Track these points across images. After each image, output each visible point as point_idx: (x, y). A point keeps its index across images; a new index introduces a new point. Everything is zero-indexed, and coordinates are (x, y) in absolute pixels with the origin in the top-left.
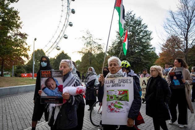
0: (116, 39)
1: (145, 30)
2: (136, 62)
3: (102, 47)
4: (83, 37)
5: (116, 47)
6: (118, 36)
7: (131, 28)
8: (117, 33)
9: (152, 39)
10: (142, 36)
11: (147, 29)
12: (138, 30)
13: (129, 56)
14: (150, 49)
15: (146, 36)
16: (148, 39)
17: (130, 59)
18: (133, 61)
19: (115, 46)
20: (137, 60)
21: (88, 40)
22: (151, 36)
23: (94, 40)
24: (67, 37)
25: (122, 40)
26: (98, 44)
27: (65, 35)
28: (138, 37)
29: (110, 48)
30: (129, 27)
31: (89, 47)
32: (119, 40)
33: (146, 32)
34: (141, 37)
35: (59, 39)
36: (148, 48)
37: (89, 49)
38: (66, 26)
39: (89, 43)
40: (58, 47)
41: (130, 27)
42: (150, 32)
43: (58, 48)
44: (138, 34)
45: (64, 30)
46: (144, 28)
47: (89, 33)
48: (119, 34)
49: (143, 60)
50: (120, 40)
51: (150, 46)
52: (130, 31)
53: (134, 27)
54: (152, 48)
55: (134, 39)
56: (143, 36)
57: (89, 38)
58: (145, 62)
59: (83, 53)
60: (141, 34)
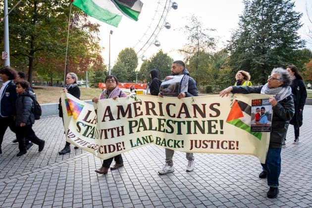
0: (238, 28)
1: (289, 10)
2: (269, 65)
3: (215, 42)
4: (187, 27)
5: (237, 41)
6: (243, 23)
7: (265, 8)
8: (241, 19)
9: (302, 25)
10: (283, 21)
11: (294, 9)
12: (276, 11)
13: (257, 56)
14: (296, 43)
15: (290, 21)
16: (293, 26)
17: (258, 61)
18: (263, 64)
19: (235, 40)
20: (271, 62)
21: (194, 31)
22: (299, 21)
23: (202, 32)
24: (169, 25)
25: (249, 30)
26: (210, 37)
27: (167, 23)
28: (276, 24)
29: (229, 43)
30: (262, 6)
31: (196, 42)
32: (243, 31)
33: (290, 14)
34: (281, 23)
35: (158, 29)
36: (293, 43)
37: (195, 46)
38: (167, 8)
39: (195, 37)
40: (156, 41)
41: (263, 8)
42: (298, 15)
43: (156, 44)
44: (277, 19)
45: (164, 15)
46: (288, 8)
47: (195, 19)
48: (244, 21)
49: (281, 62)
50: (245, 29)
51: (296, 38)
52: (262, 15)
53: (270, 7)
54: (300, 42)
55: (269, 28)
56: (285, 23)
57: (195, 29)
58: (284, 64)
59: (186, 52)
60: (283, 18)
